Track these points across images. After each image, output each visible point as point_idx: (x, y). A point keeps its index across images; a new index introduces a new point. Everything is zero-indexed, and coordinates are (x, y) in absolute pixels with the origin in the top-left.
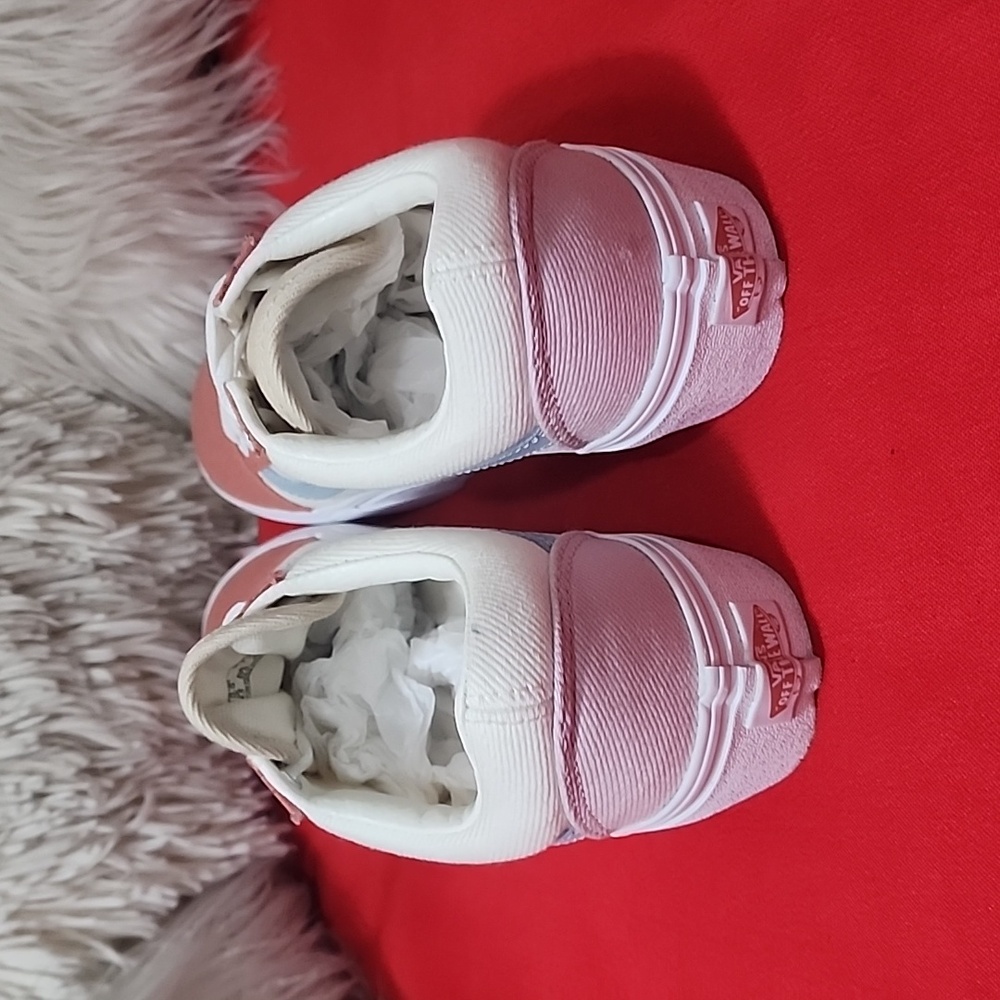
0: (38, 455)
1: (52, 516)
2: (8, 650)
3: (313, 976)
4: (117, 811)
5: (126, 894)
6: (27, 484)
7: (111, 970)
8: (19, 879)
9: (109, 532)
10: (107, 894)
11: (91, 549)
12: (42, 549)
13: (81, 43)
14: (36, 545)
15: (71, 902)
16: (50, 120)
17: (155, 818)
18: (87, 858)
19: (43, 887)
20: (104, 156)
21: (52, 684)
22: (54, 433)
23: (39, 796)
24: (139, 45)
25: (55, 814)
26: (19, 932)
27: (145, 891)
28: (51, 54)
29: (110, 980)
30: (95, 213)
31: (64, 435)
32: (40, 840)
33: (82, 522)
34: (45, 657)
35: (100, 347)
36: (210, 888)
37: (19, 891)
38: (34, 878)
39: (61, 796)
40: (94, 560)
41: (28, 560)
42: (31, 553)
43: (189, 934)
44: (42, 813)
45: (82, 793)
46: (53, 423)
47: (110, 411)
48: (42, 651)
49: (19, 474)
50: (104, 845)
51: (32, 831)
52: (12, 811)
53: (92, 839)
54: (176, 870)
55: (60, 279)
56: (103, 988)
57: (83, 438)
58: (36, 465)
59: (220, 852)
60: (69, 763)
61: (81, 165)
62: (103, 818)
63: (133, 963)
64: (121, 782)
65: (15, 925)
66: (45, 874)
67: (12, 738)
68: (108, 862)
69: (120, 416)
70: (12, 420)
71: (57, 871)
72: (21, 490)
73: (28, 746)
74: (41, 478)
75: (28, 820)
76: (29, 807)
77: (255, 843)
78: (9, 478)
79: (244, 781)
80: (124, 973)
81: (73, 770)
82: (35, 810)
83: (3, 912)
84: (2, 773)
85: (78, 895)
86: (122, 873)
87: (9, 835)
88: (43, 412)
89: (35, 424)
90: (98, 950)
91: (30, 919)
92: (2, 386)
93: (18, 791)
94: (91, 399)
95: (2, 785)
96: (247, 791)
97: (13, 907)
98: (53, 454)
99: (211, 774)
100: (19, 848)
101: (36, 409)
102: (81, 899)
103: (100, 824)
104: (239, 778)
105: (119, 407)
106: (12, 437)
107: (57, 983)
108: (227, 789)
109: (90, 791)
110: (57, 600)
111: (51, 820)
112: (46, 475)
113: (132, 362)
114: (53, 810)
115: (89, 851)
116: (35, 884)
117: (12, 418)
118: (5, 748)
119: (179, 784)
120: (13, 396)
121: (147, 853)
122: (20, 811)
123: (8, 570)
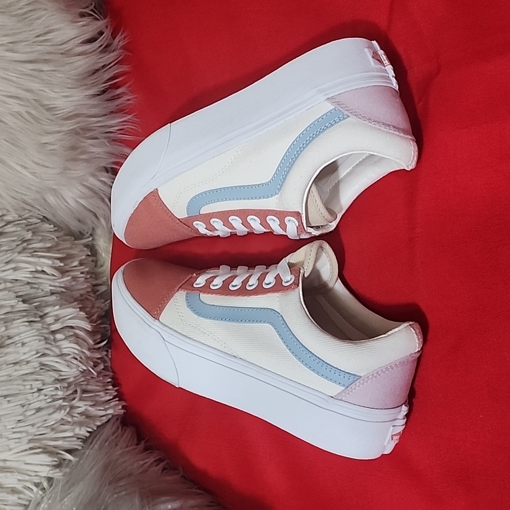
0: (25, 244)
1: (37, 271)
4: (69, 396)
5: (73, 430)
6: (22, 257)
7: (66, 462)
8: (33, 425)
9: (59, 279)
10: (64, 431)
11: (51, 286)
12: (31, 285)
14: (28, 283)
15: (52, 435)
16: (43, 106)
17: (81, 400)
18: (59, 416)
19: (41, 429)
22: (29, 235)
23: (40, 390)
25: (47, 397)
26: (31, 449)
28: (49, 78)
29: (67, 466)
31: (32, 236)
32: (39, 410)
33: (48, 274)
34: (40, 328)
36: (99, 428)
37: (32, 430)
38: (39, 425)
39: (49, 390)
40: (51, 290)
41: (26, 290)
42: (28, 287)
43: (96, 446)
44: (42, 397)
45: (57, 389)
46: (28, 230)
47: (47, 226)
49: (20, 253)
50: (65, 410)
51: (37, 405)
53: (61, 408)
56: (65, 470)
57: (40, 238)
58: (24, 249)
59: (102, 413)
60: (51, 376)
62: (64, 399)
63: (77, 459)
64: (70, 384)
65: (31, 445)
66: (43, 423)
67: (28, 365)
68: (65, 418)
69: (51, 228)
70: (9, 229)
71: (48, 421)
72: (21, 260)
73: (35, 368)
74: (29, 255)
75: (36, 400)
76: (36, 394)
77: (115, 409)
78: (16, 254)
79: (108, 382)
80: (74, 463)
81: (53, 379)
82: (39, 396)
83: (25, 440)
84: (24, 381)
85: (54, 432)
86: (69, 422)
87: (27, 407)
88: (21, 226)
89: (20, 231)
90: (63, 454)
91: (37, 442)
92: (3, 213)
93: (32, 389)
94: (39, 221)
95: (25, 385)
96: (111, 387)
97: (30, 437)
98: (30, 244)
99: (97, 380)
100: (34, 411)
101: (18, 224)
102: (55, 433)
103: (63, 401)
104: (106, 381)
105: (50, 225)
106: (12, 237)
107: (48, 468)
108: (104, 386)
109: (59, 388)
110: (39, 305)
111: (45, 400)
112: (30, 253)
113: (63, 207)
114: (46, 396)
115: (60, 413)
116: (39, 427)
117: (10, 227)
118: (26, 369)
119: (87, 384)
120: (9, 218)
121: (78, 414)
122: (32, 396)
123: (20, 294)
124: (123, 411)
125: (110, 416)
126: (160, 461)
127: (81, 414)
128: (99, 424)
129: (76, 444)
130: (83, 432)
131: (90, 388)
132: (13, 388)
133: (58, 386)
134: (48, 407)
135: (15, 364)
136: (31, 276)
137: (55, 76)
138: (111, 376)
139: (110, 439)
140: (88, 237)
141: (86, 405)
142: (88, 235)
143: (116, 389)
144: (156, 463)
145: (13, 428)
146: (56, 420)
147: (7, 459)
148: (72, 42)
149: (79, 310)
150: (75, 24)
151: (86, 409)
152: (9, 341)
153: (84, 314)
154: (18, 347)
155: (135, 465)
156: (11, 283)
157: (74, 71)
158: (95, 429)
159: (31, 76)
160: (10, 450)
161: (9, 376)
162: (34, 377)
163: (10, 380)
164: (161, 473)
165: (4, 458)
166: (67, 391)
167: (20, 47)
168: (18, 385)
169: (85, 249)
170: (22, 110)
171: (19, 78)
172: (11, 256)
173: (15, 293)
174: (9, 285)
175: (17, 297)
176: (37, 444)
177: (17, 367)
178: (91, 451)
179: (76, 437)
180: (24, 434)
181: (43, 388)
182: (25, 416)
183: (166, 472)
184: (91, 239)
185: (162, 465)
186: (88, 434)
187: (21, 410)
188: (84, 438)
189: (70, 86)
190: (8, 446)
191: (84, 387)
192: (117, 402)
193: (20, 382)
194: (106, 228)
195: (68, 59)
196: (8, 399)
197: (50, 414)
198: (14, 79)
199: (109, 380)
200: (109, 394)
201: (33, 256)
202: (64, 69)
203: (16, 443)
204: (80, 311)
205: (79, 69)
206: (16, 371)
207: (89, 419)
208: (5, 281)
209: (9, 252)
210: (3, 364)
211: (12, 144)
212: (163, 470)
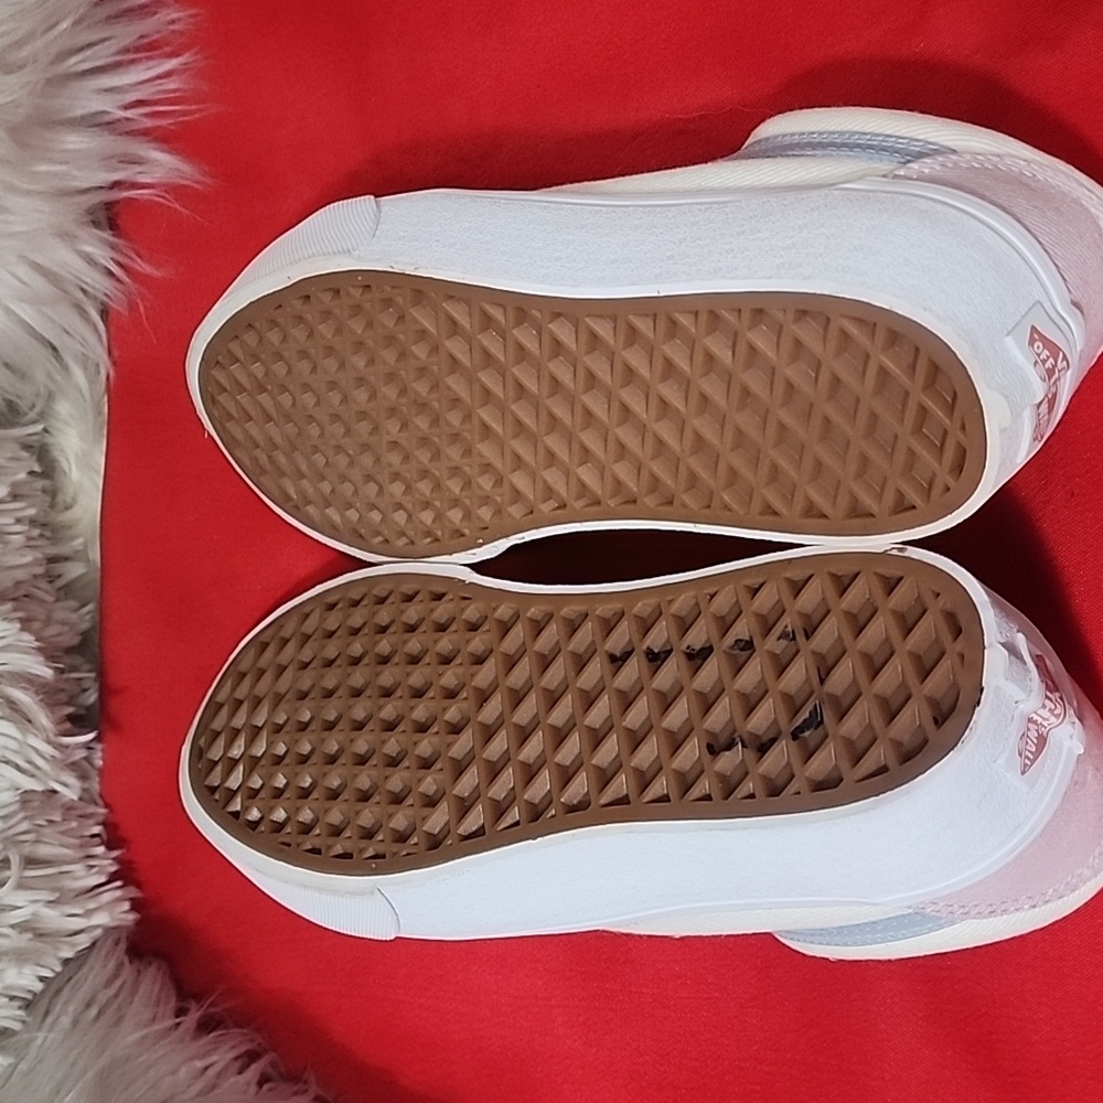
17: (22, 884)
54: (40, 946)
59: (78, 923)
77: (112, 911)
79: (93, 836)
96: (101, 850)
99: (63, 828)
104: (88, 834)
108: (82, 846)
119: (37, 842)
121: (13, 926)
124: (132, 917)
125: (99, 932)
126: (251, 1057)
127: (21, 927)
128: (68, 954)
129: (6, 1016)
130: (26, 979)
131: (43, 851)
138: (101, 819)
139: (103, 997)
140: (34, 422)
141: (36, 901)
142: (32, 415)
143: (115, 853)
144: (238, 1064)
149: (18, 625)
151: (34, 914)
153: (32, 638)
155: (182, 1073)
158: (59, 969)
164: (257, 1092)
169: (24, 454)
178: (51, 1036)
179: (5, 996)
183: (270, 1090)
184: (39, 428)
185: (254, 1070)
186: (39, 986)
188: (29, 997)
191: (27, 849)
192: (119, 892)
194: (87, 396)
199: (97, 830)
200: (95, 870)
204: (22, 630)
207: (42, 942)
212: (260, 1084)
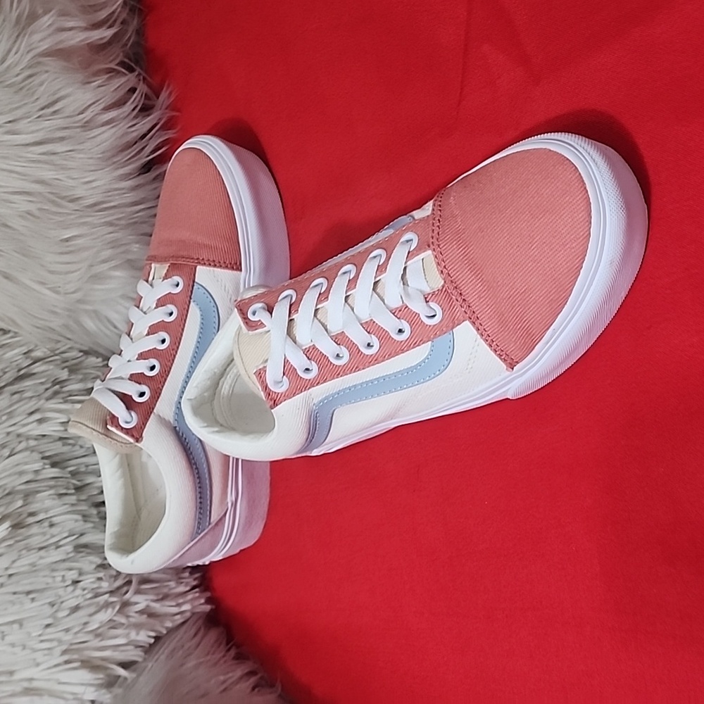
0: (57, 387)
2: (54, 499)
3: (239, 672)
4: (119, 588)
5: (127, 635)
6: (52, 404)
7: (121, 680)
8: (67, 630)
10: (116, 637)
12: (65, 441)
13: (82, 156)
14: (61, 439)
15: (97, 643)
16: (63, 198)
17: (138, 592)
18: (105, 616)
19: (79, 635)
20: (97, 218)
21: (79, 517)
22: (64, 375)
23: (76, 582)
24: (113, 156)
25: (86, 592)
26: (67, 662)
27: (138, 634)
28: (65, 162)
29: (120, 687)
30: (95, 250)
31: (69, 375)
32: (76, 608)
34: (74, 502)
35: (90, 324)
36: (171, 631)
37: (68, 637)
38: (76, 630)
39: (88, 581)
41: (58, 448)
42: (60, 443)
43: (163, 657)
44: (78, 592)
45: (100, 579)
46: (63, 369)
47: (93, 360)
48: (73, 499)
49: (48, 399)
50: (114, 608)
51: (73, 603)
52: (61, 592)
53: (107, 605)
54: (151, 621)
55: (71, 287)
56: (118, 690)
57: (80, 377)
58: (56, 393)
59: (175, 610)
60: (91, 562)
61: (84, 224)
62: (111, 593)
63: (134, 675)
65: (66, 657)
66: (81, 627)
67: (59, 549)
68: (115, 618)
69: (99, 363)
70: (38, 368)
71: (88, 625)
72: (50, 408)
73: (68, 554)
74: (61, 401)
75: (71, 596)
76: (70, 588)
77: (193, 604)
78: (42, 401)
80: (129, 681)
81: (94, 566)
82: (74, 590)
83: (58, 650)
84: (53, 570)
85: (99, 639)
86: (123, 624)
87: (60, 606)
88: (56, 363)
89: (52, 369)
90: (112, 669)
91: (73, 654)
92: (30, 348)
93: (64, 580)
94: (81, 354)
95: (54, 577)
96: (187, 574)
97: (64, 647)
98: (66, 386)
100: (66, 613)
101: (51, 361)
102: (101, 640)
103: (110, 596)
105: (97, 358)
106: (40, 378)
107: (92, 689)
108: (176, 573)
109: (104, 578)
110: (76, 469)
111: (83, 595)
112: (63, 398)
113: (108, 332)
114: (84, 590)
115: (106, 612)
116: (76, 633)
117: (38, 367)
118: (55, 556)
120: (38, 354)
121: (136, 612)
122: (65, 591)
123: (47, 454)
124: (208, 608)
125: (188, 614)
127: (141, 612)
128: (169, 624)
129: (133, 654)
130: (144, 637)
132: (39, 581)
133: (101, 575)
134: (89, 605)
135: (41, 549)
136: (62, 429)
137: (72, 158)
139: (186, 646)
141: (147, 600)
143: (197, 575)
144: (245, 678)
145: (40, 635)
146: (101, 622)
147: (35, 677)
148: (91, 109)
150: (88, 86)
151: (148, 606)
152: (31, 520)
154: (44, 528)
155: (213, 681)
156: (36, 439)
157: (96, 148)
158: (164, 632)
159: (39, 162)
160: (38, 665)
161: (33, 565)
162: (67, 565)
163: (35, 571)
164: (250, 692)
165: (30, 676)
166: (115, 581)
167: (21, 125)
168: (45, 576)
170: (32, 208)
171: (24, 166)
172: (36, 404)
173: (41, 453)
174: (32, 443)
175: (43, 458)
176: (75, 656)
177: (42, 553)
178: (156, 664)
179: (133, 645)
180: (55, 644)
181: (80, 579)
182: (55, 618)
183: (258, 691)
185: (253, 680)
186: (151, 641)
187: (49, 610)
188: (146, 646)
189: (93, 168)
190: (34, 659)
192: (197, 595)
193: (47, 573)
195: (88, 133)
196: (31, 596)
197: (91, 615)
198: (18, 169)
200: (183, 584)
201: (66, 402)
202: (82, 148)
203: (45, 655)
205: (105, 144)
206: (41, 558)
207: (154, 619)
208: (28, 438)
209: (34, 399)
210: (23, 550)
211: (24, 255)
212: (253, 689)
